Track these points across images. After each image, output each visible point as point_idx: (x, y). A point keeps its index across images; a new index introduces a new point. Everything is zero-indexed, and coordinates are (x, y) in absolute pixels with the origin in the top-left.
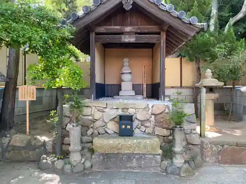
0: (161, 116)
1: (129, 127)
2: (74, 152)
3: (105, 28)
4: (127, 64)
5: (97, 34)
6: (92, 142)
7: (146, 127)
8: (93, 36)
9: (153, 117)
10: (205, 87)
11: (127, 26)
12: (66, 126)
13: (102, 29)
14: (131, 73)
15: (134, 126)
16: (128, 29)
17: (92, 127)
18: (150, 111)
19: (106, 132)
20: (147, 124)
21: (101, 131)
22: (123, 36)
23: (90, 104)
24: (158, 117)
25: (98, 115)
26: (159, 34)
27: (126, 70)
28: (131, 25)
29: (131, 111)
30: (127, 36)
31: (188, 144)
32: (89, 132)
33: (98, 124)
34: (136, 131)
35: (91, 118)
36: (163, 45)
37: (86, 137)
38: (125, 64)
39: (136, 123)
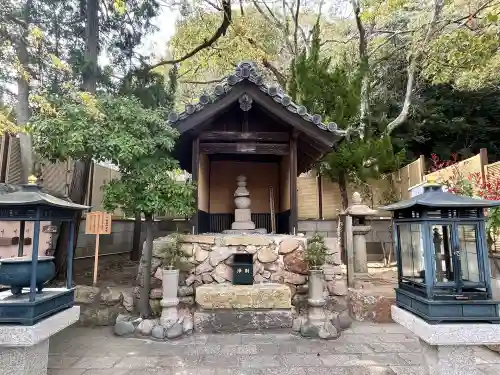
0: (294, 255)
1: (247, 271)
3: (214, 134)
4: (244, 183)
5: (202, 141)
6: (193, 295)
7: (272, 272)
8: (196, 145)
9: (281, 257)
10: (351, 215)
11: (244, 132)
12: (155, 270)
13: (210, 136)
14: (247, 196)
15: (255, 270)
16: (246, 136)
17: (193, 273)
18: (277, 249)
19: (214, 280)
20: (273, 268)
21: (207, 278)
22: (238, 145)
23: (191, 240)
24: (288, 257)
25: (202, 255)
26: (287, 143)
27: (242, 191)
28: (249, 131)
29: (250, 249)
30: (244, 145)
31: (331, 294)
32: (189, 280)
33: (201, 268)
34: (257, 278)
35: (192, 259)
36: (293, 158)
37: (184, 288)
38: (240, 184)
39: (257, 266)
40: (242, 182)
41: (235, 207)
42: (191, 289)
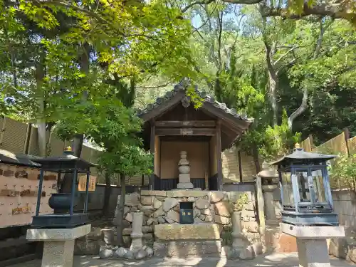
1: (189, 214)
2: (135, 238)
5: (157, 128)
6: (152, 232)
7: (206, 215)
8: (153, 131)
9: (212, 205)
11: (185, 121)
12: (126, 215)
13: (163, 123)
14: (188, 165)
15: (194, 214)
16: (186, 123)
17: (152, 217)
18: (209, 200)
19: (167, 222)
20: (207, 213)
21: (161, 220)
22: (181, 129)
23: (150, 194)
24: (217, 205)
25: (158, 204)
26: (215, 127)
27: (184, 161)
28: (189, 120)
29: (190, 200)
30: (185, 129)
32: (150, 221)
33: (157, 213)
34: (196, 220)
35: (151, 207)
36: (219, 139)
37: (146, 227)
38: (182, 156)
39: (196, 211)
40: (184, 155)
41: (178, 172)
42: (151, 228)
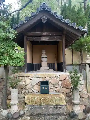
0: (65, 81)
1: (46, 88)
2: (13, 105)
3: (32, 33)
5: (28, 36)
6: (24, 98)
7: (56, 88)
8: (25, 38)
9: (60, 82)
11: (44, 32)
12: (10, 88)
13: (31, 34)
14: (46, 57)
15: (49, 87)
16: (45, 34)
17: (25, 89)
18: (58, 78)
19: (33, 92)
20: (57, 86)
21: (30, 91)
22: (42, 37)
23: (24, 75)
24: (63, 81)
25: (28, 81)
26: (61, 36)
27: (44, 55)
28: (46, 32)
29: (47, 79)
30: (44, 37)
31: (81, 97)
32: (23, 92)
33: (28, 87)
34: (50, 90)
35: (24, 83)
36: (64, 42)
37: (21, 95)
38: (43, 53)
39: (50, 86)
40: (44, 52)
41: (42, 61)
42: (24, 95)
